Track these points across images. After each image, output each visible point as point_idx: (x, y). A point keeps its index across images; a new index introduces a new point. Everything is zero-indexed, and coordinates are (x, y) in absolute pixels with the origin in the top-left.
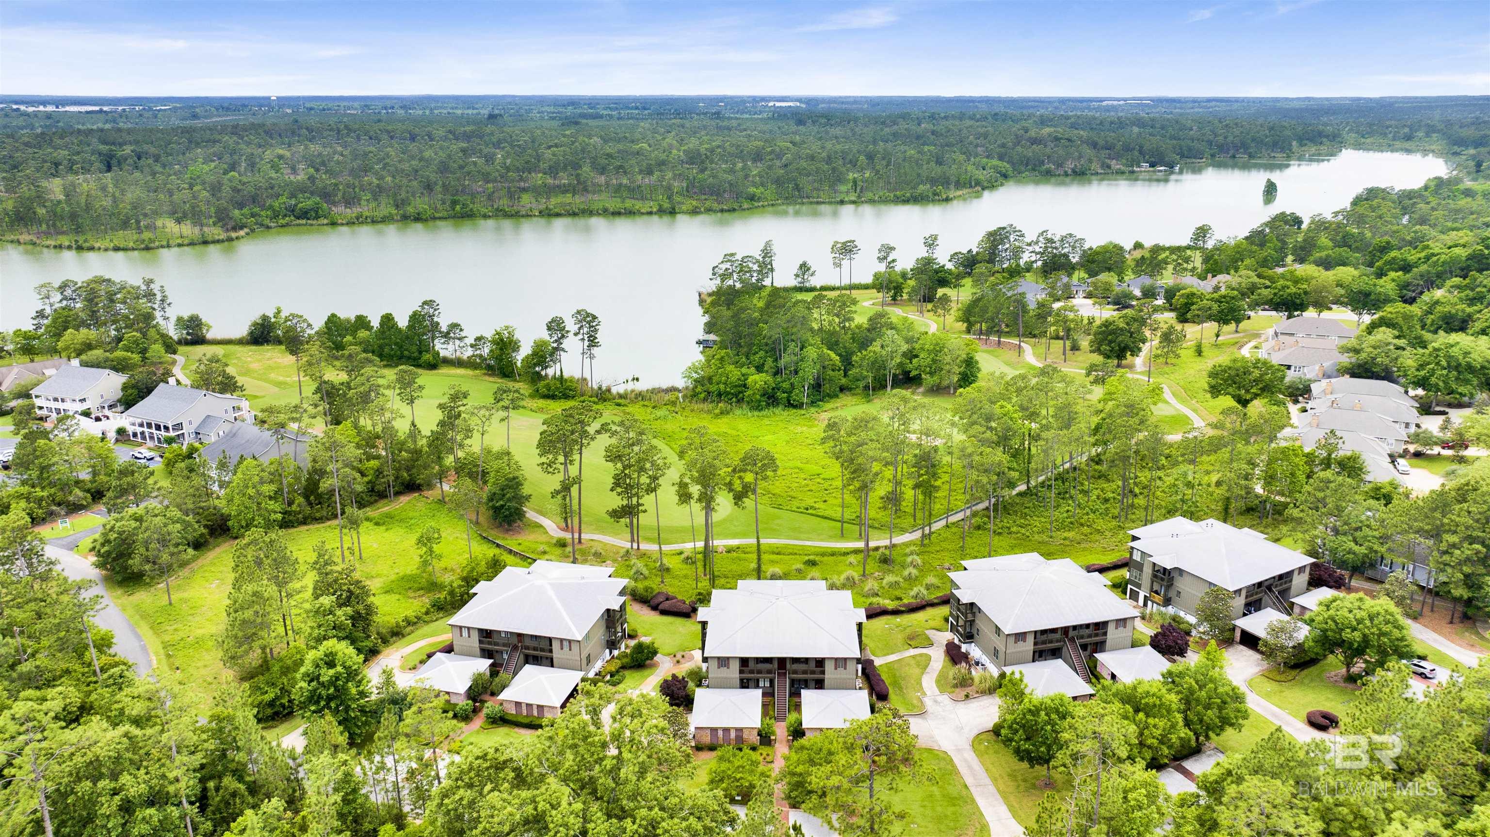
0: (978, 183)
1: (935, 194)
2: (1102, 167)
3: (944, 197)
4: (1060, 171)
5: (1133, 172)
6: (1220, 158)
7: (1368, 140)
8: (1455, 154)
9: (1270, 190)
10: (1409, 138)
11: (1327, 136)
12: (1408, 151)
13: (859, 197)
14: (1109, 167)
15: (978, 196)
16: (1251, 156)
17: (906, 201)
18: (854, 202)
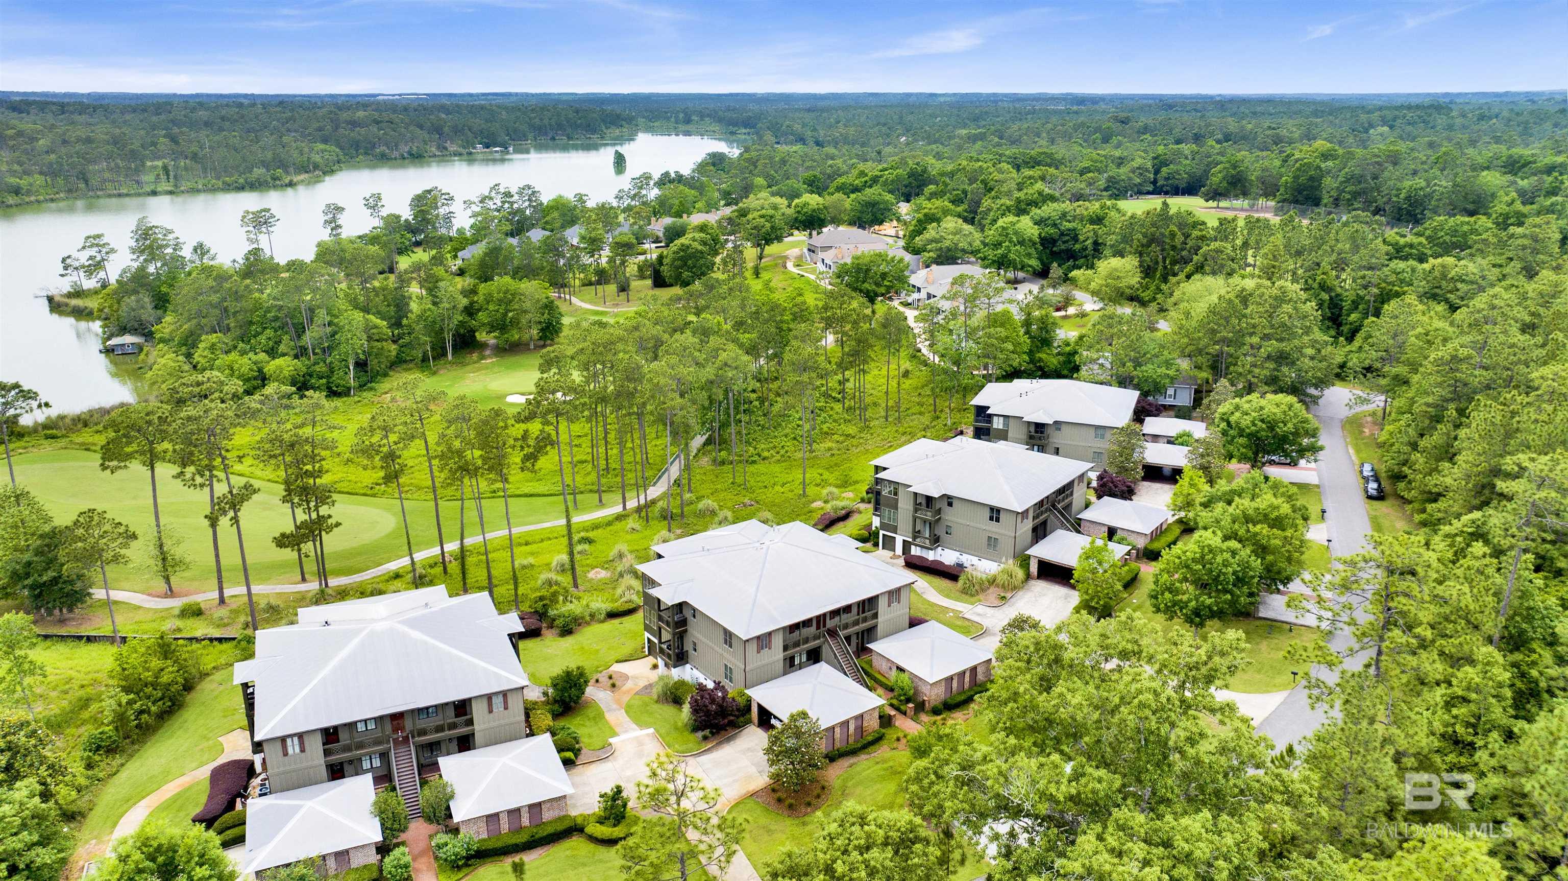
0: (316, 167)
1: (275, 179)
2: (438, 148)
3: (287, 181)
4: (396, 154)
5: (471, 153)
6: (543, 140)
7: (656, 124)
8: (732, 133)
9: (620, 162)
10: (688, 121)
11: (625, 120)
12: (687, 133)
13: (176, 186)
14: (446, 148)
15: (318, 180)
16: (570, 138)
17: (241, 189)
18: (171, 193)
